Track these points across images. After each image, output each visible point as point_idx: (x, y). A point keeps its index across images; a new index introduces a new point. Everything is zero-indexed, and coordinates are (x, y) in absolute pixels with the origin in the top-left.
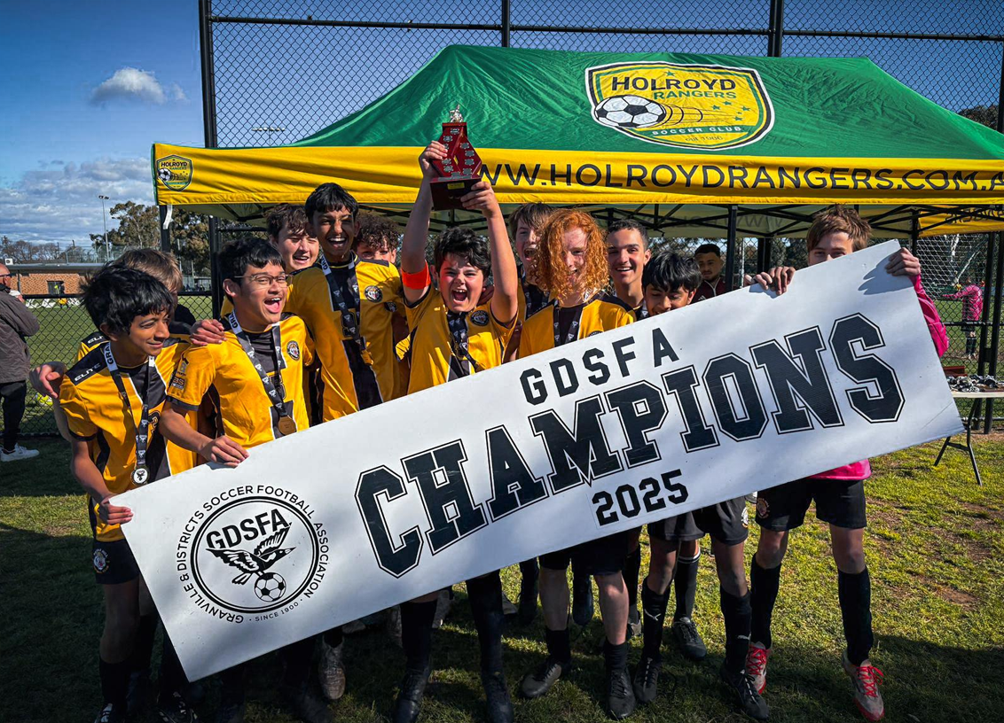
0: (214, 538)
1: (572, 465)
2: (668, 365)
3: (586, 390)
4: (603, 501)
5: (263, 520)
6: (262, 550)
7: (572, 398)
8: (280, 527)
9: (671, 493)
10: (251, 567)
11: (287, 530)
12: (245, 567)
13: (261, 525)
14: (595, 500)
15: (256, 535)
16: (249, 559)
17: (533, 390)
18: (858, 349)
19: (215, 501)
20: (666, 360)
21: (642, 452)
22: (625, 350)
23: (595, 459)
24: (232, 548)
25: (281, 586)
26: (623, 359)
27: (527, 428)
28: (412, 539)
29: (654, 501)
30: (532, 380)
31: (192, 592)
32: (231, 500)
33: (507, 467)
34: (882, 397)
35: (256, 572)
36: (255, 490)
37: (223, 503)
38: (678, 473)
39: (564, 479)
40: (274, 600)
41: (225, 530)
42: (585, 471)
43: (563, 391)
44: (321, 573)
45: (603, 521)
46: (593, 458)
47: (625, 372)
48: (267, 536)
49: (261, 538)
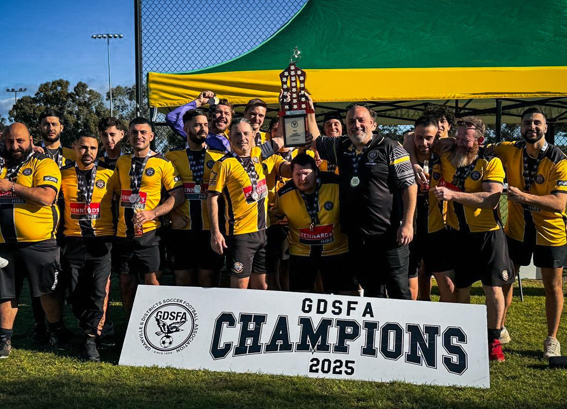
0: (160, 314)
1: (309, 342)
2: (368, 318)
3: (328, 315)
4: (315, 362)
5: (179, 314)
6: (172, 326)
7: (321, 316)
8: (183, 320)
9: (346, 369)
10: (165, 330)
11: (184, 322)
12: (163, 329)
13: (177, 316)
14: (312, 361)
15: (173, 319)
16: (166, 327)
17: (306, 306)
18: (454, 341)
19: (168, 301)
20: (368, 315)
21: (341, 348)
22: (352, 306)
23: (320, 344)
24: (163, 320)
25: (170, 343)
26: (349, 309)
27: (297, 321)
28: (228, 346)
29: (337, 370)
30: (308, 303)
31: (141, 330)
32: (173, 302)
33: (281, 333)
34: (458, 363)
35: (165, 333)
36: (183, 302)
37: (170, 302)
38: (353, 362)
39: (302, 347)
40: (165, 347)
41: (165, 312)
42: (313, 347)
43: (318, 312)
44: (187, 345)
45: (311, 371)
46: (319, 343)
47: (348, 314)
48: (177, 321)
49: (174, 321)
